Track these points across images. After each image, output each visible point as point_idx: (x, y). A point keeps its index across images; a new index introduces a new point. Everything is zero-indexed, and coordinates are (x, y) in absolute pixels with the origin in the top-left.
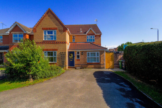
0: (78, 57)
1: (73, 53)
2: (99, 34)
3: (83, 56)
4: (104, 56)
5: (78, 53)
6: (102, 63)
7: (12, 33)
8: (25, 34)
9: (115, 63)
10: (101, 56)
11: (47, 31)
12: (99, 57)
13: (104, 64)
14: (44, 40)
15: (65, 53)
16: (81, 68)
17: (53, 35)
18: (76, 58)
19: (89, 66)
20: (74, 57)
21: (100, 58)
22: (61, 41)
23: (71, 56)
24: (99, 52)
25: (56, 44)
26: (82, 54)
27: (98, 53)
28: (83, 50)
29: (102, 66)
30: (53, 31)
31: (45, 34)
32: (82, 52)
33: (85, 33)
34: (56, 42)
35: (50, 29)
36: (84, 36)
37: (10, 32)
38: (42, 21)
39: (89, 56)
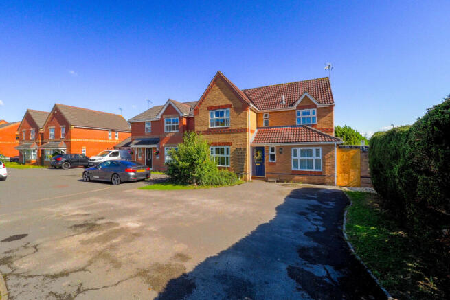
0: (273, 157)
1: (261, 149)
2: (327, 106)
3: (282, 155)
4: (333, 156)
5: (273, 150)
6: (327, 173)
7: (164, 117)
8: (181, 118)
9: (363, 175)
10: (326, 157)
11: (214, 112)
12: (320, 158)
13: (333, 175)
14: (210, 127)
15: (245, 149)
16: (277, 182)
17: (225, 117)
18: (267, 160)
19: (296, 178)
20: (263, 156)
21: (324, 162)
22: (239, 127)
23: (257, 155)
24: (320, 148)
25: (230, 133)
26: (281, 153)
27: (318, 150)
28: (282, 144)
29: (328, 180)
30: (225, 110)
31: (212, 116)
32: (280, 148)
33: (292, 105)
34: (230, 130)
35: (219, 107)
36: (290, 113)
37: (162, 116)
38: (208, 96)
39: (295, 155)
